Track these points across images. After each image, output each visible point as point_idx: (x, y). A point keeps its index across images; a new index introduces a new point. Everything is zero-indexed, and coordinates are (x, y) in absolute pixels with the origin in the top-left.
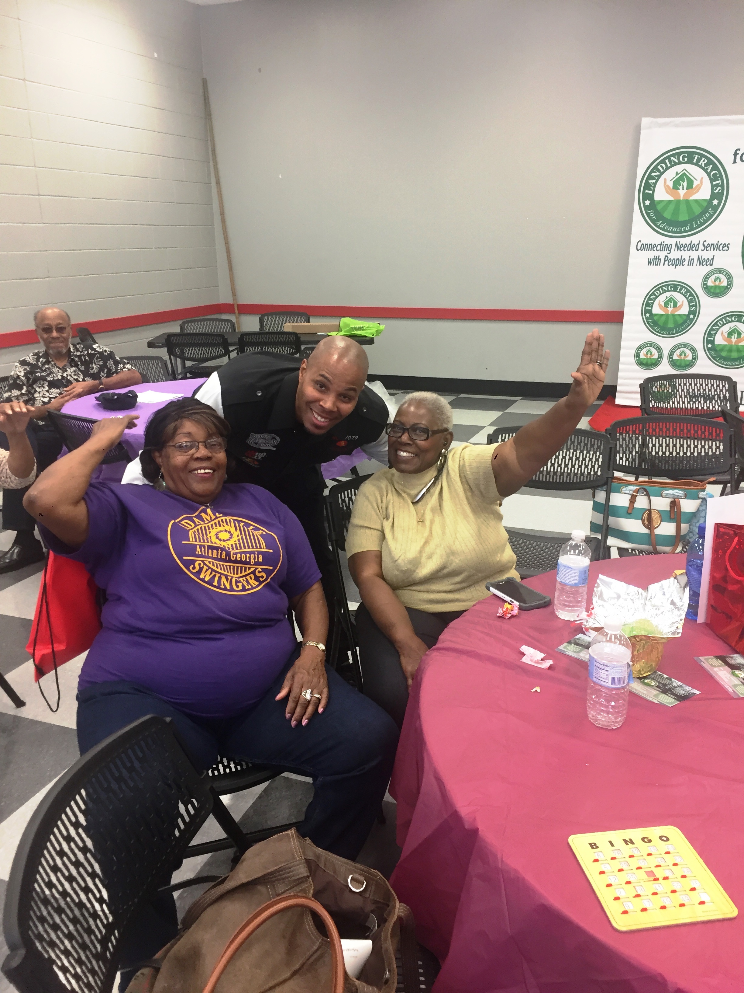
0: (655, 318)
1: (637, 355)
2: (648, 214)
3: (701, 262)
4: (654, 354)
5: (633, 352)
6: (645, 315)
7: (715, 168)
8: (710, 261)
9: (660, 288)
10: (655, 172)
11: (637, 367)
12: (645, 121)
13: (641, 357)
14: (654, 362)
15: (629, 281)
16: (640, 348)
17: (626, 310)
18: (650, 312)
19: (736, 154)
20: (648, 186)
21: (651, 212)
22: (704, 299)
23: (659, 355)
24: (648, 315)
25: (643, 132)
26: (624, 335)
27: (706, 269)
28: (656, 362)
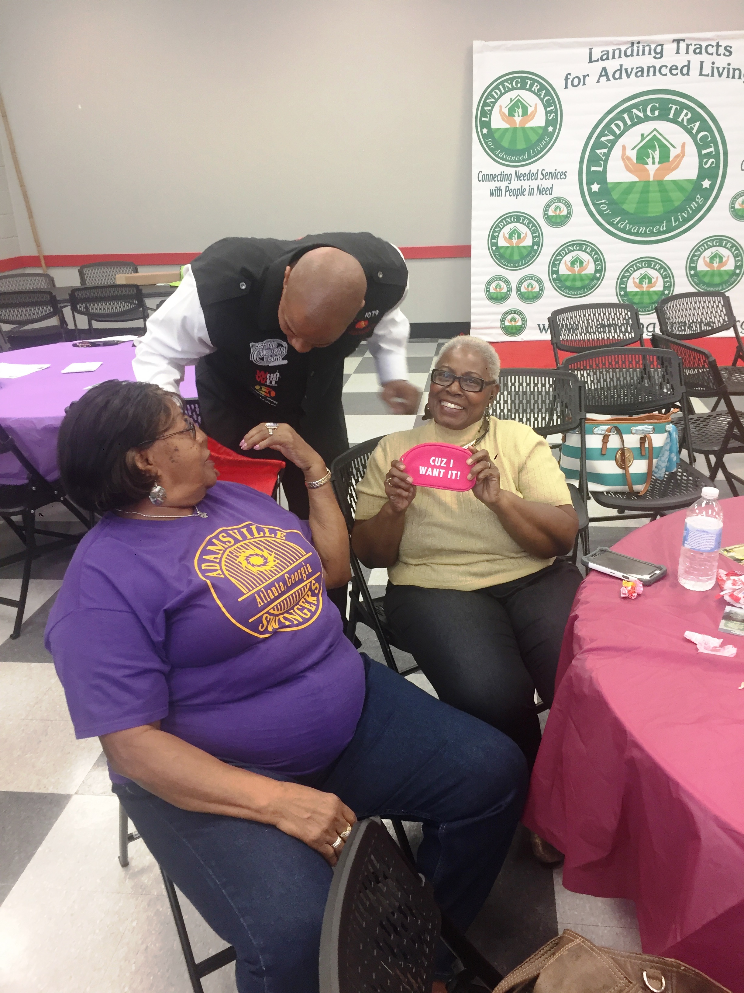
0: (502, 251)
1: (487, 290)
2: (486, 143)
3: (541, 191)
4: (503, 288)
5: (483, 287)
6: (492, 249)
7: (548, 93)
8: (549, 191)
9: (503, 219)
10: (490, 99)
11: (488, 302)
12: (477, 44)
13: (491, 291)
14: (503, 296)
15: (473, 213)
16: (489, 283)
17: (473, 244)
18: (496, 244)
19: (567, 79)
20: (484, 114)
21: (489, 141)
22: (546, 229)
23: (507, 288)
24: (494, 248)
25: (475, 56)
26: (473, 270)
27: (546, 199)
28: (505, 296)
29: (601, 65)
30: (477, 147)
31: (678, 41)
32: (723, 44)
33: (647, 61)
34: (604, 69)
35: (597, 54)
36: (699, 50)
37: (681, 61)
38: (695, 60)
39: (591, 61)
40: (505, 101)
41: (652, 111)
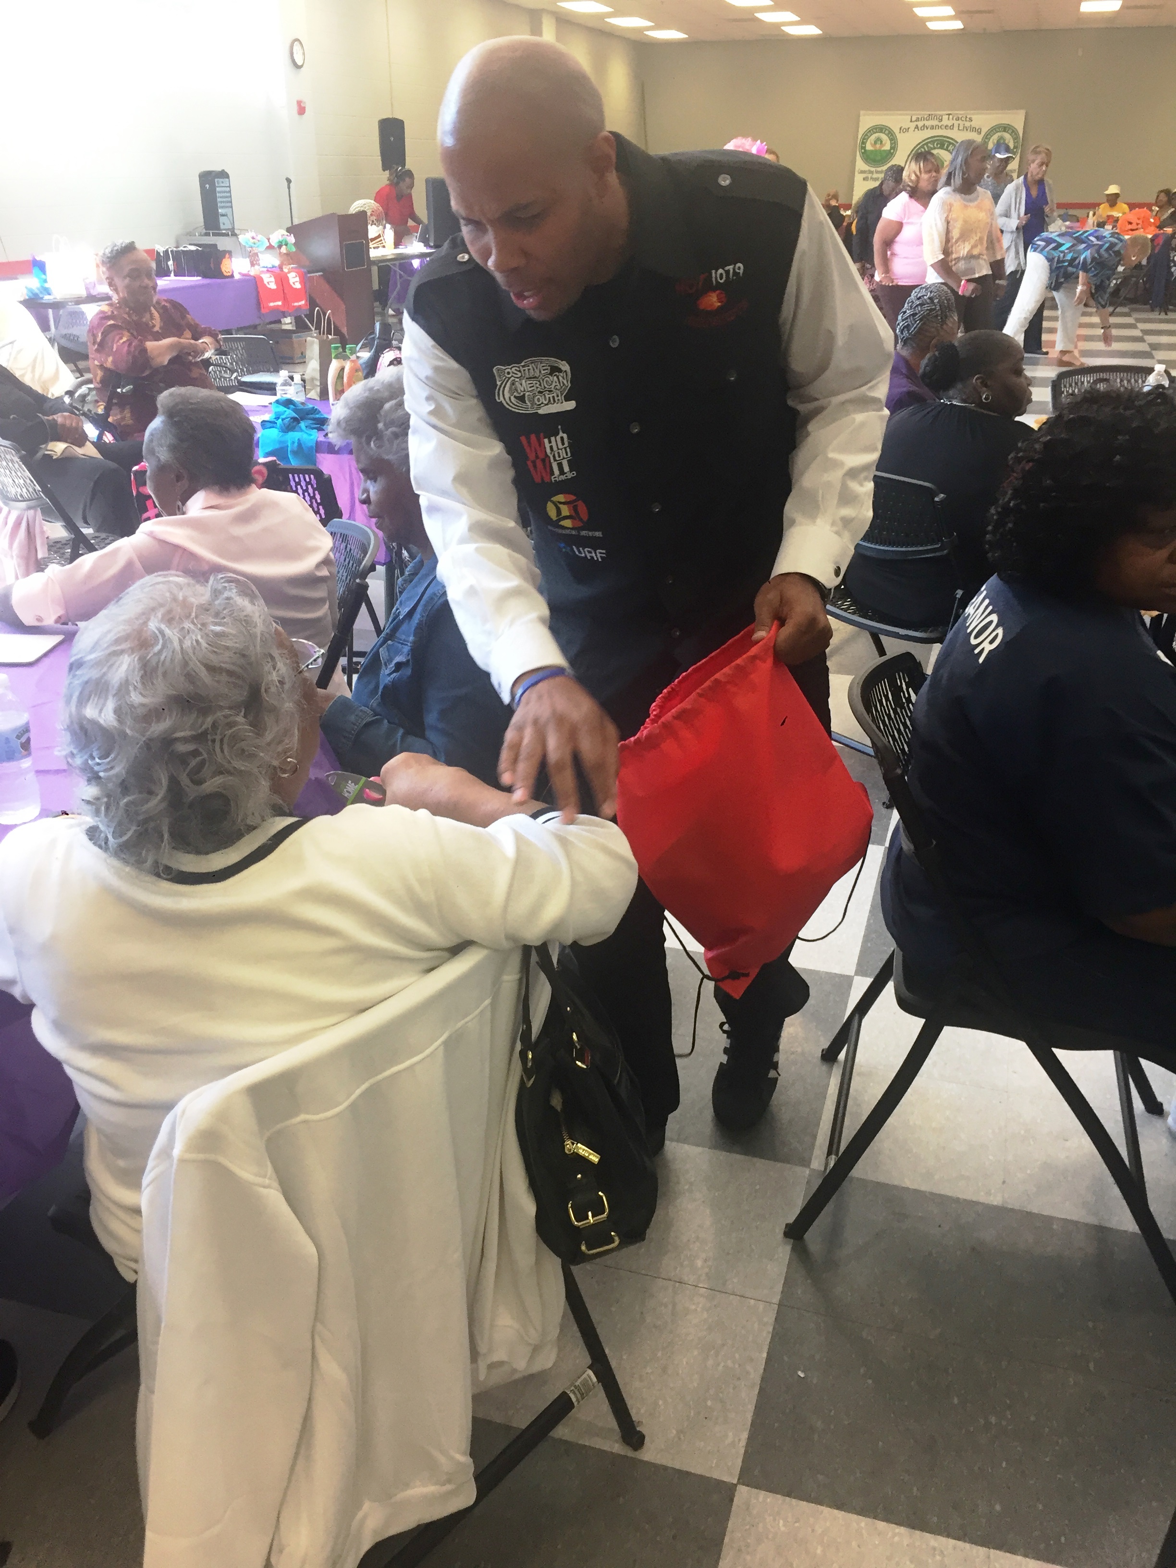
29: (916, 123)
30: (858, 158)
31: (949, 115)
32: (968, 117)
33: (935, 123)
34: (917, 125)
35: (914, 118)
36: (958, 119)
37: (950, 123)
38: (956, 123)
39: (911, 121)
40: (873, 137)
41: (937, 145)
